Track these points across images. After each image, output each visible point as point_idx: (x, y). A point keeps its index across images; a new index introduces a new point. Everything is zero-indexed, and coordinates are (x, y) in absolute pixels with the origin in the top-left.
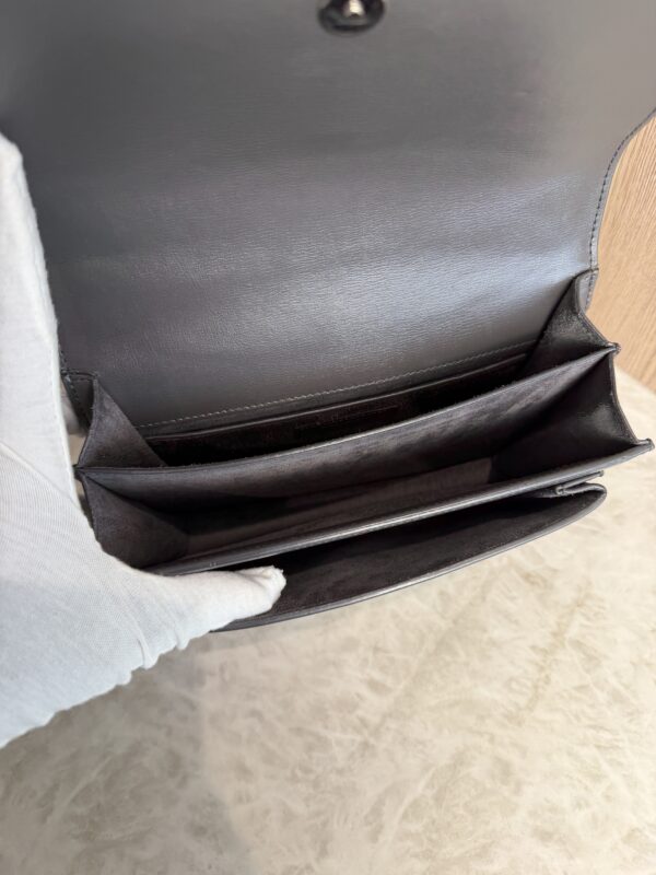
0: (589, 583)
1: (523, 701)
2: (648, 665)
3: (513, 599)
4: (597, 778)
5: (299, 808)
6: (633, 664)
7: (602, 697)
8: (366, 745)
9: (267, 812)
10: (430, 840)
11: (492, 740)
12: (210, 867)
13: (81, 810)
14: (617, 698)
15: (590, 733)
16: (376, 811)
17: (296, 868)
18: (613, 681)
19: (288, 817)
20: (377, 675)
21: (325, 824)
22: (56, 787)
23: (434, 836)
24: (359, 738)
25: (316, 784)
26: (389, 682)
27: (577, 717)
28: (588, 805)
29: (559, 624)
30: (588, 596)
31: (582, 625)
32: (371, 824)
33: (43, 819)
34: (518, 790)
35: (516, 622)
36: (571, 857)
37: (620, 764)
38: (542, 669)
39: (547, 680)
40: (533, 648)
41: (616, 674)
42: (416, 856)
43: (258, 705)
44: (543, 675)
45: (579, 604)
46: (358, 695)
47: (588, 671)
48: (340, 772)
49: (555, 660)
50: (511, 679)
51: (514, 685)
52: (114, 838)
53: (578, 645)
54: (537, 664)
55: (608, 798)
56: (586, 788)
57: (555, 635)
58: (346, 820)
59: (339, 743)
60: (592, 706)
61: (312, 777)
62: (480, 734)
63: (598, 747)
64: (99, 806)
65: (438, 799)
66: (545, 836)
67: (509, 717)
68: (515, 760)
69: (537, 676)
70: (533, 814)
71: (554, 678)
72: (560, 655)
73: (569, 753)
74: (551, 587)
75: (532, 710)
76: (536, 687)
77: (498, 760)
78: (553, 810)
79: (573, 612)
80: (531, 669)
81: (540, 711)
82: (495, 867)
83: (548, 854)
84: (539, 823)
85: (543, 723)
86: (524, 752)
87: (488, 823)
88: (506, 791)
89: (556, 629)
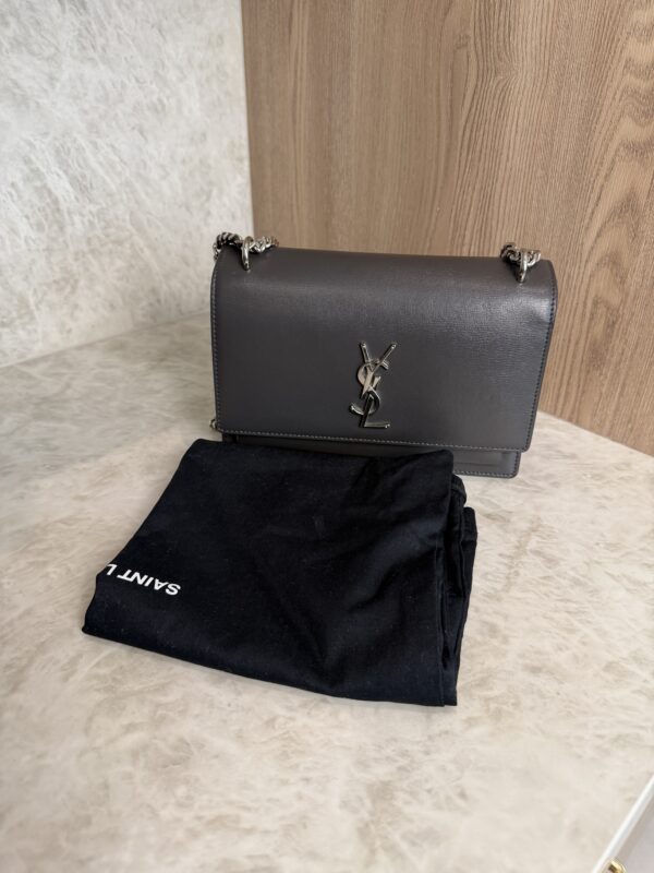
0: (539, 519)
1: (499, 587)
2: (597, 563)
4: (572, 631)
6: (585, 563)
7: (565, 583)
12: (229, 705)
13: (104, 671)
14: (576, 582)
15: (560, 604)
18: (572, 573)
22: (80, 656)
27: (545, 594)
28: (567, 648)
29: (519, 542)
30: (540, 525)
31: (538, 542)
33: (66, 679)
34: (506, 640)
36: (560, 683)
37: (589, 622)
38: (511, 567)
39: (517, 574)
40: (501, 555)
41: (573, 569)
44: (512, 571)
45: (534, 531)
47: (550, 568)
49: (522, 563)
50: (487, 574)
51: (490, 577)
52: (136, 689)
53: (537, 553)
54: (506, 564)
55: (584, 644)
56: (564, 638)
57: (517, 547)
60: (558, 588)
63: (569, 612)
64: (121, 668)
66: (535, 670)
67: (489, 596)
68: (499, 622)
69: (508, 571)
70: (522, 656)
71: (522, 572)
72: (524, 559)
73: (545, 617)
74: (509, 521)
75: (507, 591)
76: (508, 578)
77: (485, 623)
78: (539, 652)
79: (529, 534)
80: (502, 568)
81: (515, 592)
82: (495, 692)
83: (540, 681)
84: (528, 662)
85: (518, 599)
86: (506, 617)
87: (483, 664)
88: (495, 642)
89: (517, 544)
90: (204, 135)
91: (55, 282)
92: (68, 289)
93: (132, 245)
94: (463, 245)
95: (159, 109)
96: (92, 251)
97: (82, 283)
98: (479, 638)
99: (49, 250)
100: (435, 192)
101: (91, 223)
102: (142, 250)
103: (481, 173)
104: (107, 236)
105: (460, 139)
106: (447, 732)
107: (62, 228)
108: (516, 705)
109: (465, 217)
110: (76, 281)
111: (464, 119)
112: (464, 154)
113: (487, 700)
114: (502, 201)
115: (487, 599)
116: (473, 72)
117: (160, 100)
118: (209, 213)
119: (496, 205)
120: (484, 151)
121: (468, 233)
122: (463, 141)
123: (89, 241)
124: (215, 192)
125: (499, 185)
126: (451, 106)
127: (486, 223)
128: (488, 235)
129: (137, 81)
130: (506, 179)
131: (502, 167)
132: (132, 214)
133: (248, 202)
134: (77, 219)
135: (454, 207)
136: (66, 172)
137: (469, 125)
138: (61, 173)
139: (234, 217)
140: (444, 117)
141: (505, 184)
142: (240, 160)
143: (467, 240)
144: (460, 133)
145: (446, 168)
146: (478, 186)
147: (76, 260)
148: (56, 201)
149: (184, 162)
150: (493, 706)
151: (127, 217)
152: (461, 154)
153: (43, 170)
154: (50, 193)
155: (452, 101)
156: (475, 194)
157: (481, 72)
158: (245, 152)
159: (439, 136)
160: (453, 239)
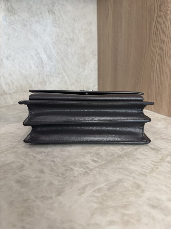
1: (147, 171)
3: (146, 151)
5: (56, 183)
8: (86, 172)
9: (44, 181)
10: (103, 199)
11: (134, 178)
16: (84, 188)
17: (47, 197)
19: (51, 184)
20: (96, 159)
21: (63, 188)
23: (104, 198)
24: (84, 170)
25: (64, 178)
26: (99, 161)
27: (169, 177)
32: (80, 191)
34: (143, 191)
35: (147, 156)
36: (166, 215)
38: (155, 165)
39: (157, 168)
40: (152, 161)
42: (95, 202)
43: (55, 160)
44: (156, 167)
46: (88, 162)
48: (74, 177)
49: (160, 164)
50: (144, 166)
51: (144, 167)
54: (153, 164)
57: (161, 159)
58: (71, 188)
59: (77, 170)
61: (64, 176)
62: (130, 176)
65: (109, 189)
66: (154, 207)
67: (141, 174)
68: (143, 184)
69: (154, 167)
70: (149, 199)
71: (160, 168)
72: (162, 164)
73: (166, 186)
74: (160, 151)
75: (150, 174)
76: (153, 169)
77: (136, 183)
78: (158, 200)
79: (167, 156)
80: (151, 165)
81: (154, 174)
82: (129, 212)
83: (155, 213)
84: (151, 202)
85: (155, 177)
86: (146, 183)
87: (128, 198)
88: (138, 191)
89: (161, 158)
90: (85, 48)
91: (40, 82)
92: (43, 85)
93: (62, 75)
94: (154, 66)
95: (72, 40)
96: (51, 75)
97: (48, 83)
98: (130, 188)
99: (39, 74)
100: (145, 51)
101: (51, 68)
102: (65, 77)
103: (159, 41)
104: (56, 72)
105: (153, 32)
106: (97, 224)
107: (43, 68)
108: (138, 221)
109: (155, 57)
110: (46, 83)
111: (154, 25)
112: (154, 36)
113: (124, 215)
114: (167, 48)
115: (140, 175)
116: (156, 10)
117: (73, 38)
118: (85, 69)
119: (165, 50)
120: (160, 34)
121: (156, 62)
122: (154, 32)
123: (50, 72)
124: (87, 63)
125: (165, 43)
126: (150, 23)
127: (162, 57)
128: (162, 60)
129: (67, 32)
130: (168, 41)
131: (166, 37)
132: (63, 67)
133: (96, 67)
134: (48, 66)
135: (152, 54)
136: (46, 54)
137: (155, 27)
138: (45, 54)
139: (92, 71)
140: (148, 27)
141: (168, 42)
142: (95, 55)
143: (156, 64)
144: (153, 30)
145: (149, 43)
146: (159, 46)
147: (46, 77)
148: (42, 61)
149: (78, 54)
150: (126, 218)
151: (61, 67)
152: (153, 37)
153: (40, 53)
154: (41, 59)
155: (150, 21)
156: (158, 49)
157: (159, 10)
158: (96, 53)
159: (146, 33)
160: (151, 64)
